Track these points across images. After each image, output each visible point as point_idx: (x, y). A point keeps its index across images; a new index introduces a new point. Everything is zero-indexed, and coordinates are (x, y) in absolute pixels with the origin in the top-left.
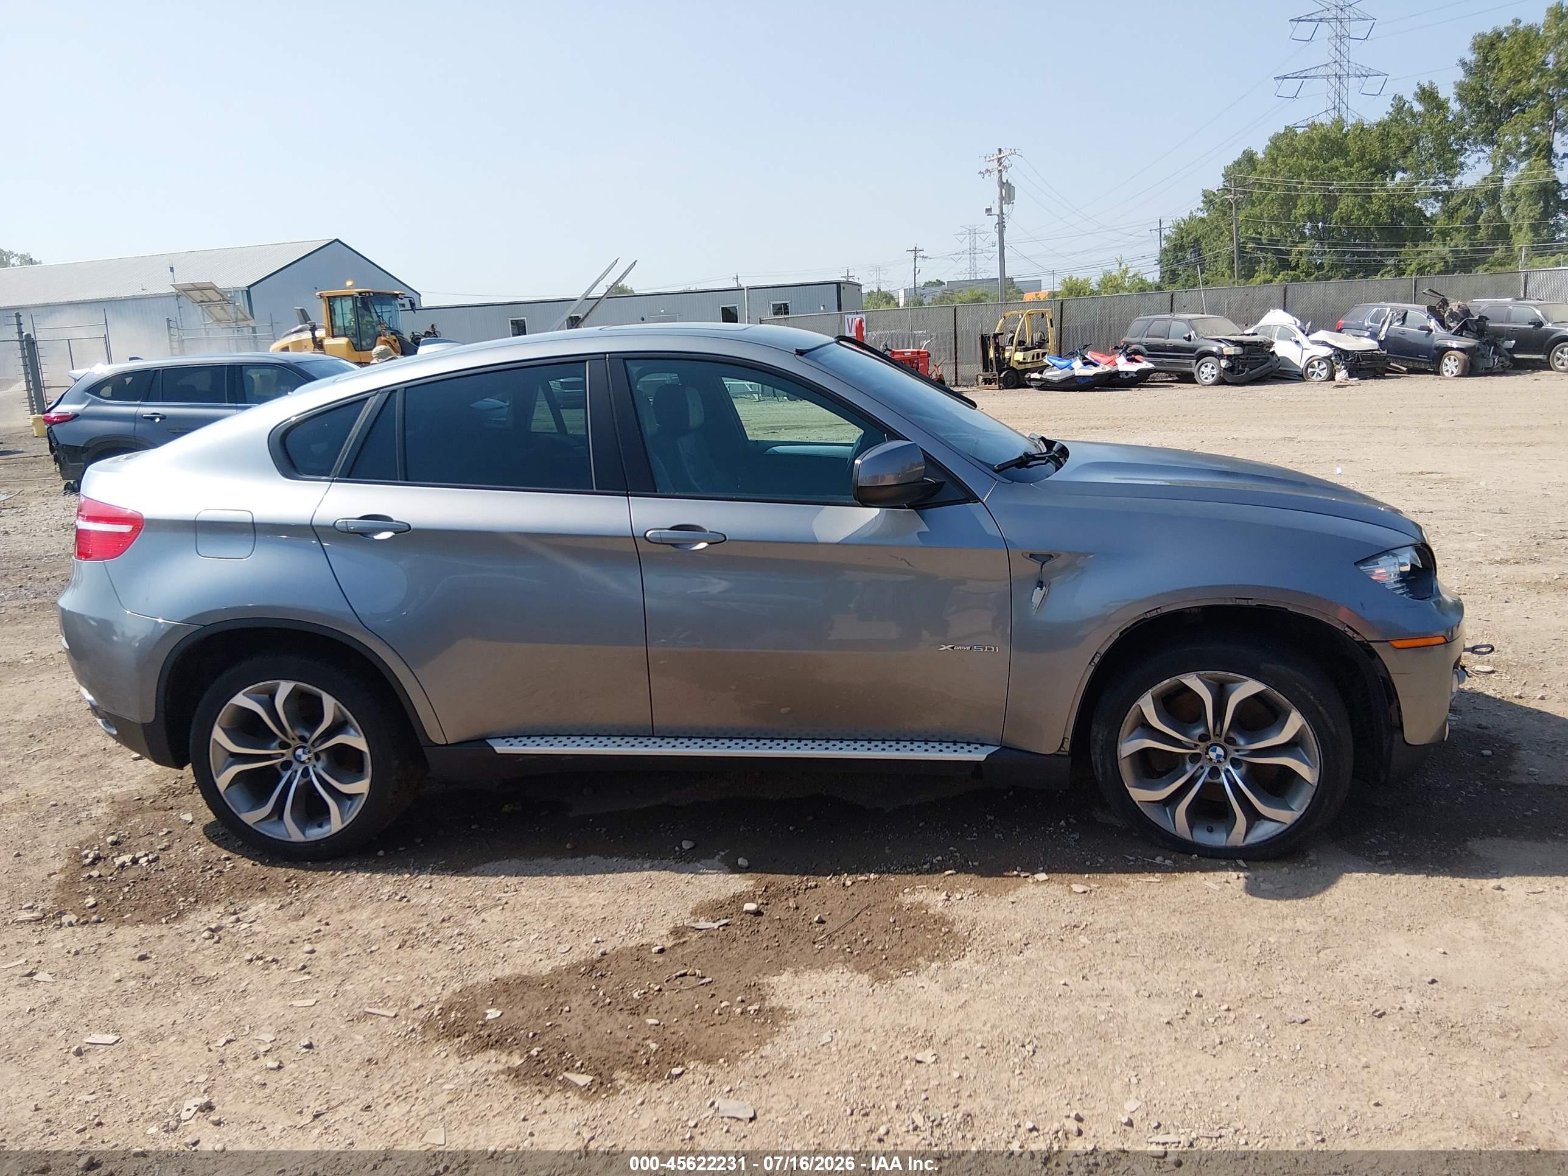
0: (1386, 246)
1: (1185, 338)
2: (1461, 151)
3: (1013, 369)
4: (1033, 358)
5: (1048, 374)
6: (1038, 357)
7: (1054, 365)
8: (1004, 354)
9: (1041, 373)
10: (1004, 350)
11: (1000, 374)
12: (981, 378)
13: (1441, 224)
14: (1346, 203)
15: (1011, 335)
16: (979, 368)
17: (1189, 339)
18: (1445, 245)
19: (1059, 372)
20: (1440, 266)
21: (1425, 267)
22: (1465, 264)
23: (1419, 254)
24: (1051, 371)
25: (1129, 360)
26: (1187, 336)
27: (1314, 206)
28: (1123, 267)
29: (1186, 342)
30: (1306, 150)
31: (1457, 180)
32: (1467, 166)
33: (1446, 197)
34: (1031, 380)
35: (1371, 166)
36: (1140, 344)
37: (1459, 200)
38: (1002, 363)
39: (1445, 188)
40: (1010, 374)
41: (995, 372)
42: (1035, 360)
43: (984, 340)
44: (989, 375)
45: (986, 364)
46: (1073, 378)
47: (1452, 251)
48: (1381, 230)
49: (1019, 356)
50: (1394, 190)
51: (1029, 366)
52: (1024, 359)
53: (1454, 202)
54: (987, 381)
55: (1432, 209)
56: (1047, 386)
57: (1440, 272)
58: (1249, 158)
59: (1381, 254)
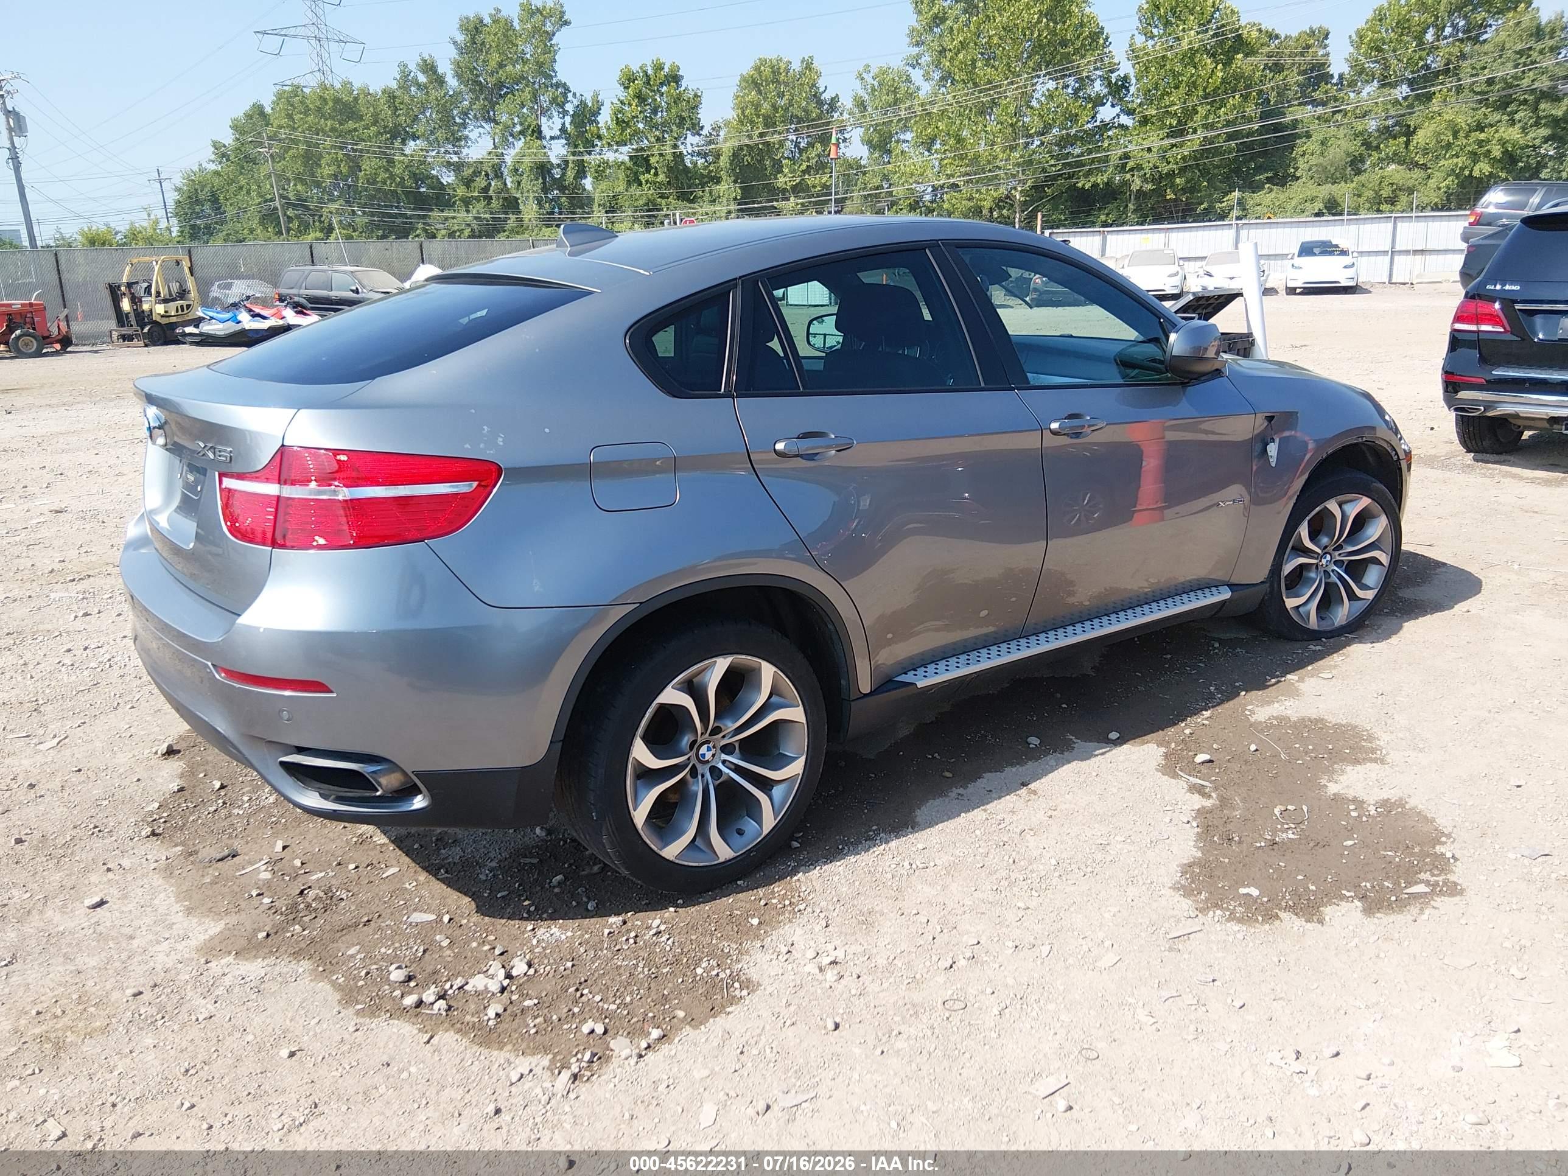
0: (414, 209)
1: (352, 291)
2: (464, 125)
3: (156, 322)
4: (177, 311)
5: (205, 328)
6: (183, 310)
7: (212, 318)
8: (141, 306)
9: (197, 326)
10: (141, 301)
11: (142, 330)
12: (115, 335)
13: (461, 191)
14: (368, 165)
15: (145, 285)
16: (112, 324)
17: (356, 291)
18: (468, 211)
19: (221, 326)
20: (467, 232)
21: (455, 232)
22: (489, 230)
23: (446, 219)
24: (209, 324)
25: (298, 313)
26: (354, 288)
27: (339, 166)
28: (152, 217)
29: (355, 295)
30: (319, 109)
31: (465, 151)
32: (471, 140)
33: (458, 167)
34: (184, 335)
35: (386, 133)
36: (299, 296)
37: (470, 171)
38: (142, 318)
39: (455, 159)
40: (155, 329)
41: (135, 327)
42: (180, 312)
43: (114, 292)
44: (126, 330)
45: (121, 318)
46: (243, 332)
47: (475, 218)
48: (407, 194)
49: (160, 309)
50: (412, 156)
51: (174, 320)
52: (166, 312)
53: (467, 172)
54: (124, 338)
55: (448, 178)
56: (207, 341)
57: (469, 237)
58: (258, 111)
59: (411, 217)
